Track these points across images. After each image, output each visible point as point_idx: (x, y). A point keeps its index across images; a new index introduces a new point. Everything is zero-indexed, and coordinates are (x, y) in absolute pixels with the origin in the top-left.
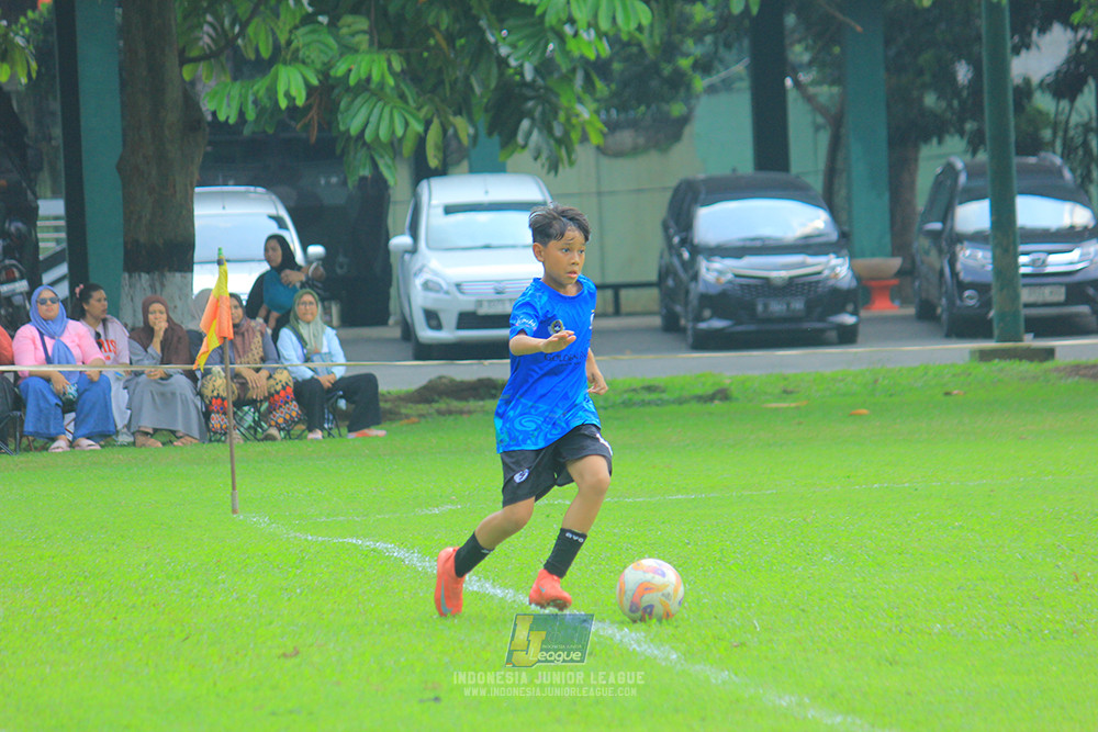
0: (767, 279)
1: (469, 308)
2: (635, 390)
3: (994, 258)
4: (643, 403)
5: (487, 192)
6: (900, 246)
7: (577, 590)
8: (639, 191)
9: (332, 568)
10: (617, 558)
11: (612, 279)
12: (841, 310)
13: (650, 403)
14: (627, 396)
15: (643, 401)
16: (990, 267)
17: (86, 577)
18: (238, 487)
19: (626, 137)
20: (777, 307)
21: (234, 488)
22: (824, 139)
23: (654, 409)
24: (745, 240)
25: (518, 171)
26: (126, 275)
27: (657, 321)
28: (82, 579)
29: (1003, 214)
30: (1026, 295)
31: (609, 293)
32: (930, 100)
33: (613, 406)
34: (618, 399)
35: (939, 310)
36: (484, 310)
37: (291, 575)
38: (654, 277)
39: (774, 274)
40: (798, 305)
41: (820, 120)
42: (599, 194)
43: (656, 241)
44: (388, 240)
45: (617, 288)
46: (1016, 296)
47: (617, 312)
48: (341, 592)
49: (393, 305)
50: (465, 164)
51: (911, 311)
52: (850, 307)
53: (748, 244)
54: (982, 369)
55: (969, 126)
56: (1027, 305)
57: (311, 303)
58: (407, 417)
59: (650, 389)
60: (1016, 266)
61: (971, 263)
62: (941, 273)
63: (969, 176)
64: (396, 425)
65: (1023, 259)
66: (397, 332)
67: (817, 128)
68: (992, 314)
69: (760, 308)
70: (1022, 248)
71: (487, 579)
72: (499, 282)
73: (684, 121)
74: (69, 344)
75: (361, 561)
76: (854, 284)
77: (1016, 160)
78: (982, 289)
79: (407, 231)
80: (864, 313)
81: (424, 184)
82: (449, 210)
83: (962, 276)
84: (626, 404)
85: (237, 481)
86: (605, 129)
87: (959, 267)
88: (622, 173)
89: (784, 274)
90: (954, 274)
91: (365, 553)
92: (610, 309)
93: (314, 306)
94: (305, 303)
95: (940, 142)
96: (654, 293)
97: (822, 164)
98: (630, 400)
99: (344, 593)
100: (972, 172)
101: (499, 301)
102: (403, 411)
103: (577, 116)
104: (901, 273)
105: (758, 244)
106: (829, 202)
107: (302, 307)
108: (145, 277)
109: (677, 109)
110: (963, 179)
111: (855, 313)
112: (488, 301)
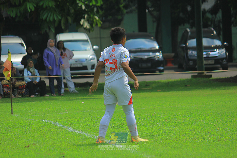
0: (141, 59)
3: (197, 53)
5: (73, 37)
6: (174, 50)
9: (37, 127)
12: (160, 66)
16: (196, 55)
19: (107, 24)
20: (144, 65)
22: (155, 24)
24: (136, 49)
25: (81, 32)
29: (199, 42)
30: (205, 62)
32: (181, 15)
35: (184, 66)
37: (27, 128)
39: (143, 57)
40: (149, 65)
41: (154, 20)
42: (100, 38)
46: (202, 62)
50: (68, 31)
51: (176, 66)
52: (162, 65)
53: (137, 50)
54: (194, 79)
55: (191, 21)
56: (205, 65)
57: (32, 63)
60: (202, 55)
61: (191, 54)
62: (184, 57)
63: (191, 33)
65: (204, 53)
67: (154, 22)
68: (197, 67)
69: (140, 65)
70: (204, 51)
72: (76, 59)
73: (121, 20)
75: (44, 125)
76: (163, 59)
77: (202, 29)
78: (194, 61)
80: (165, 67)
81: (58, 35)
83: (189, 57)
85: (13, 107)
87: (188, 55)
89: (146, 57)
90: (187, 57)
91: (45, 123)
93: (33, 64)
94: (30, 63)
95: (184, 25)
97: (155, 31)
99: (40, 132)
100: (192, 32)
101: (76, 64)
103: (95, 19)
104: (174, 57)
105: (139, 50)
106: (157, 39)
107: (30, 64)
109: (120, 17)
110: (190, 34)
111: (163, 67)
112: (73, 64)
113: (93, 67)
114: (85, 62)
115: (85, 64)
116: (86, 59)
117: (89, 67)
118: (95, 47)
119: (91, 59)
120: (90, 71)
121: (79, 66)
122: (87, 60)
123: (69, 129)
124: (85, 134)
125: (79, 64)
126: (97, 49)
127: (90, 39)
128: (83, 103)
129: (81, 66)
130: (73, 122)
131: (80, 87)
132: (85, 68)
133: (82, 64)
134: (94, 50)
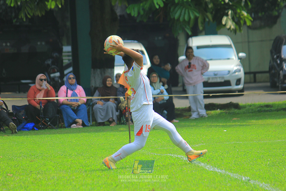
1: (206, 80)
2: (262, 107)
4: (265, 111)
7: (246, 170)
8: (262, 41)
10: (259, 160)
11: (253, 70)
13: (267, 111)
14: (259, 109)
15: (265, 110)
17: (83, 167)
18: (131, 138)
21: (130, 138)
23: (269, 113)
25: (221, 34)
26: (92, 70)
27: (269, 84)
28: (81, 168)
31: (252, 75)
33: (255, 112)
34: (257, 110)
36: (210, 81)
38: (267, 69)
42: (249, 42)
43: (268, 57)
44: (178, 57)
45: (255, 73)
47: (255, 81)
48: (167, 171)
49: (180, 80)
50: (204, 33)
58: (185, 116)
59: (267, 106)
64: (182, 118)
66: (181, 89)
71: (215, 166)
72: (215, 71)
73: (278, 17)
74: (77, 93)
75: (173, 161)
79: (185, 55)
82: (198, 47)
84: (259, 111)
85: (131, 137)
86: (252, 20)
88: (256, 35)
91: (174, 159)
92: (253, 80)
96: (268, 75)
98: (260, 110)
99: (168, 171)
101: (216, 78)
102: (184, 114)
108: (98, 70)
112: (212, 78)
113: (238, 82)
114: (228, 75)
115: (227, 77)
116: (229, 72)
117: (233, 82)
118: (241, 55)
119: (235, 72)
120: (234, 87)
121: (219, 80)
122: (231, 73)
123: (208, 168)
124: (230, 174)
125: (220, 77)
126: (244, 57)
127: (234, 43)
128: (226, 131)
129: (223, 81)
130: (213, 158)
131: (221, 109)
132: (227, 83)
133: (223, 78)
134: (240, 58)
